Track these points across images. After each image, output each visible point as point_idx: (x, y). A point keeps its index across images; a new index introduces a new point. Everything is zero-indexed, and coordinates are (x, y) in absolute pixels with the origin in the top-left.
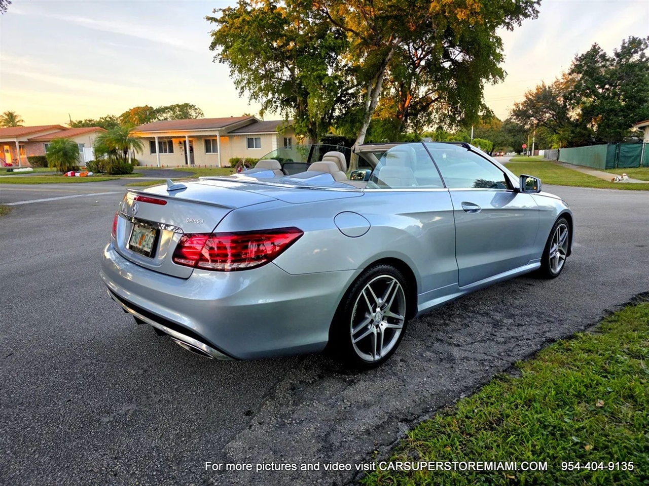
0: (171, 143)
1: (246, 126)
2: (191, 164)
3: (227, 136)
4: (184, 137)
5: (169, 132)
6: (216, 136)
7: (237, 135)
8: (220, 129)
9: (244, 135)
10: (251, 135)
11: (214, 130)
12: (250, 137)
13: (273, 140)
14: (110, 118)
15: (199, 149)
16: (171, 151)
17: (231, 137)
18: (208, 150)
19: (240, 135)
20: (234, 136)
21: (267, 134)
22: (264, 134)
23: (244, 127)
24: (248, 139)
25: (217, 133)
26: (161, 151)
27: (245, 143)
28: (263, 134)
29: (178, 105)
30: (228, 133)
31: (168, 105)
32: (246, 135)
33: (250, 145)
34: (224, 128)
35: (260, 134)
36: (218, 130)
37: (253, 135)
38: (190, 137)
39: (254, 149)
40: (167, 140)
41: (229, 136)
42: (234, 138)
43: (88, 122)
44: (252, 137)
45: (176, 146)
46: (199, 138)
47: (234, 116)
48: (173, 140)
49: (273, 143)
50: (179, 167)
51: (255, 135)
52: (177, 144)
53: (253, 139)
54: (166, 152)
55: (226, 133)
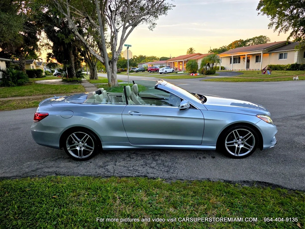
0: (239, 58)
1: (282, 47)
2: (247, 68)
3: (268, 53)
4: (245, 55)
5: (238, 53)
6: (261, 54)
7: (273, 53)
8: (263, 50)
9: (277, 52)
10: (281, 52)
12: (281, 53)
13: (295, 54)
15: (253, 61)
16: (239, 62)
17: (270, 54)
18: (257, 61)
19: (275, 52)
21: (291, 51)
23: (277, 48)
25: (261, 52)
26: (234, 63)
27: (278, 56)
28: (289, 51)
30: (269, 51)
32: (279, 52)
33: (281, 57)
34: (265, 49)
35: (287, 51)
37: (283, 51)
38: (248, 55)
39: (283, 59)
40: (238, 57)
41: (269, 53)
44: (282, 53)
45: (242, 60)
46: (253, 55)
47: (276, 42)
48: (241, 57)
49: (295, 56)
51: (284, 51)
52: (242, 59)
53: (283, 54)
54: (237, 63)
55: (267, 52)
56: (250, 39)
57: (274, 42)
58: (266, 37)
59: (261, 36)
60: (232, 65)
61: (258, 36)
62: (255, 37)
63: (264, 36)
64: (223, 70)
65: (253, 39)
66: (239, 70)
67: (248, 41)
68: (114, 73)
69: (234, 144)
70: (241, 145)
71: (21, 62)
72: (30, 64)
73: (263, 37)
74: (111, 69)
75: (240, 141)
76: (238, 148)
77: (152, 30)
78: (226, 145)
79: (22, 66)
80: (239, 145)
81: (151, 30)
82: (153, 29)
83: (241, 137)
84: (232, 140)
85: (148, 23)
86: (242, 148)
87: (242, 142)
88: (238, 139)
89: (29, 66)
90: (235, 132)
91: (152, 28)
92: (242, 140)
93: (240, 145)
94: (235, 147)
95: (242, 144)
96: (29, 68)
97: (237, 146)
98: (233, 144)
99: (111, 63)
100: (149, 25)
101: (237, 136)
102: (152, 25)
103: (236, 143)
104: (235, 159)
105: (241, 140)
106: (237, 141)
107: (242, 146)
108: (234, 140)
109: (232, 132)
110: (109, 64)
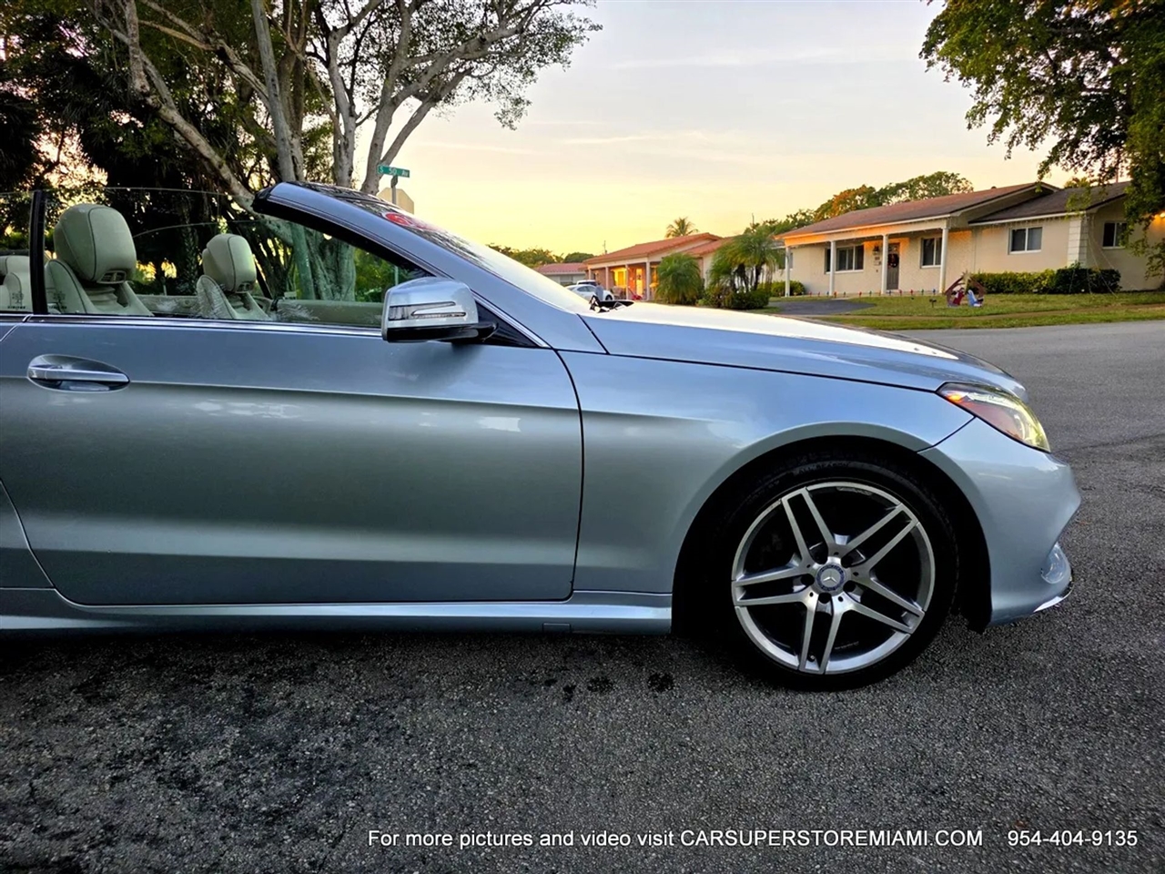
0: (860, 250)
1: (1020, 205)
2: (888, 288)
3: (966, 229)
4: (881, 237)
5: (853, 231)
6: (940, 231)
7: (988, 226)
8: (949, 215)
9: (1004, 224)
10: (1019, 222)
11: (936, 220)
12: (1016, 228)
13: (1071, 231)
14: (804, 214)
15: (910, 257)
16: (860, 266)
17: (975, 231)
18: (927, 259)
19: (996, 226)
20: (983, 227)
21: (1057, 218)
22: (1051, 218)
23: (1002, 210)
24: (1014, 231)
25: (943, 226)
26: (841, 266)
27: (1005, 239)
28: (1047, 219)
29: (922, 178)
30: (970, 222)
31: (904, 180)
32: (1009, 223)
33: (1017, 243)
34: (958, 214)
35: (1041, 220)
36: (946, 218)
37: (1024, 221)
38: (891, 236)
39: (1026, 251)
40: (854, 246)
41: (971, 229)
42: (984, 231)
43: (769, 224)
44: (1021, 227)
45: (868, 257)
46: (911, 236)
47: (998, 187)
48: (866, 244)
49: (1071, 238)
50: (862, 296)
51: (1029, 221)
52: (871, 253)
53: (1024, 230)
54: (850, 268)
55: (964, 223)
56: (899, 186)
57: (989, 188)
58: (959, 178)
59: (940, 176)
60: (834, 274)
61: (928, 174)
62: (915, 176)
63: (949, 173)
64: (800, 294)
65: (911, 186)
66: (858, 296)
67: (894, 191)
68: (344, 290)
69: (791, 591)
70: (843, 594)
73: (947, 176)
74: (331, 276)
75: (832, 566)
76: (823, 619)
77: (511, 127)
78: (738, 596)
80: (825, 598)
81: (507, 128)
82: (515, 124)
83: (840, 540)
84: (782, 563)
85: (494, 98)
86: (848, 616)
87: (848, 571)
88: (821, 556)
90: (798, 503)
91: (511, 116)
92: (848, 561)
93: (835, 599)
94: (801, 607)
95: (849, 587)
97: (812, 602)
98: (785, 586)
99: (331, 250)
100: (498, 104)
101: (811, 533)
102: (509, 106)
103: (808, 580)
104: (801, 697)
105: (838, 561)
106: (816, 566)
107: (843, 605)
108: (794, 562)
109: (775, 505)
110: (323, 257)
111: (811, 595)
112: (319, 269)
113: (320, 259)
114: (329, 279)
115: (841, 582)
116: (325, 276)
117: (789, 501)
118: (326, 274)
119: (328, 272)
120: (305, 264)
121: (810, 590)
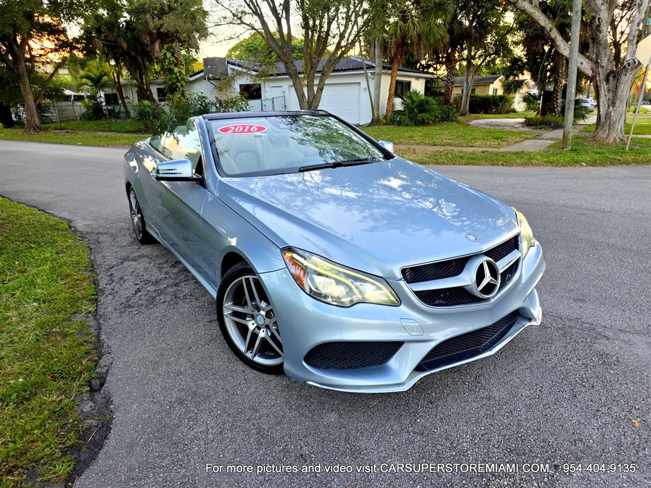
69: (245, 319)
70: (264, 330)
71: (449, 80)
72: (489, 85)
74: (610, 95)
76: (255, 336)
78: (226, 312)
79: (448, 88)
80: (259, 328)
83: (263, 304)
87: (266, 320)
88: (257, 309)
89: (487, 89)
90: (248, 282)
92: (266, 315)
95: (267, 327)
96: (486, 92)
98: (243, 316)
99: (615, 77)
101: (252, 298)
103: (253, 317)
105: (263, 313)
107: (263, 334)
108: (246, 307)
109: (240, 279)
110: (607, 81)
111: (253, 324)
112: (603, 90)
113: (605, 83)
114: (608, 97)
115: (264, 324)
116: (605, 95)
117: (246, 279)
118: (607, 93)
119: (608, 93)
120: (572, 91)
121: (253, 322)
